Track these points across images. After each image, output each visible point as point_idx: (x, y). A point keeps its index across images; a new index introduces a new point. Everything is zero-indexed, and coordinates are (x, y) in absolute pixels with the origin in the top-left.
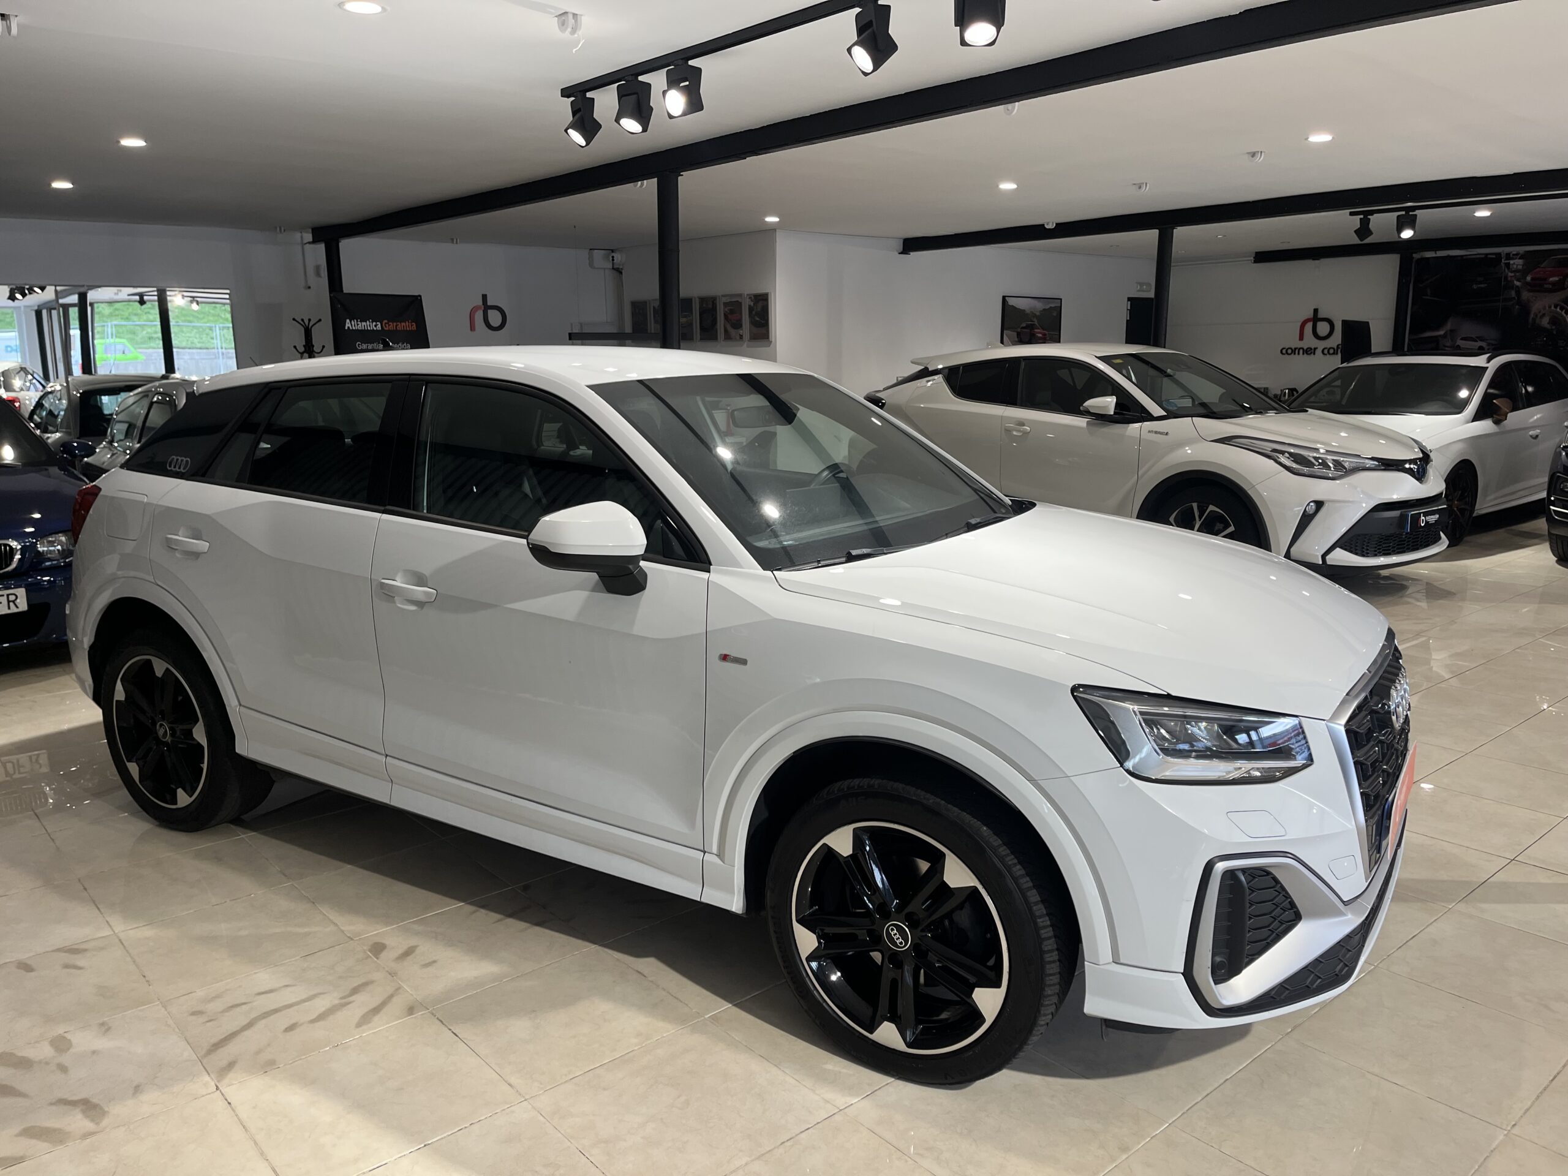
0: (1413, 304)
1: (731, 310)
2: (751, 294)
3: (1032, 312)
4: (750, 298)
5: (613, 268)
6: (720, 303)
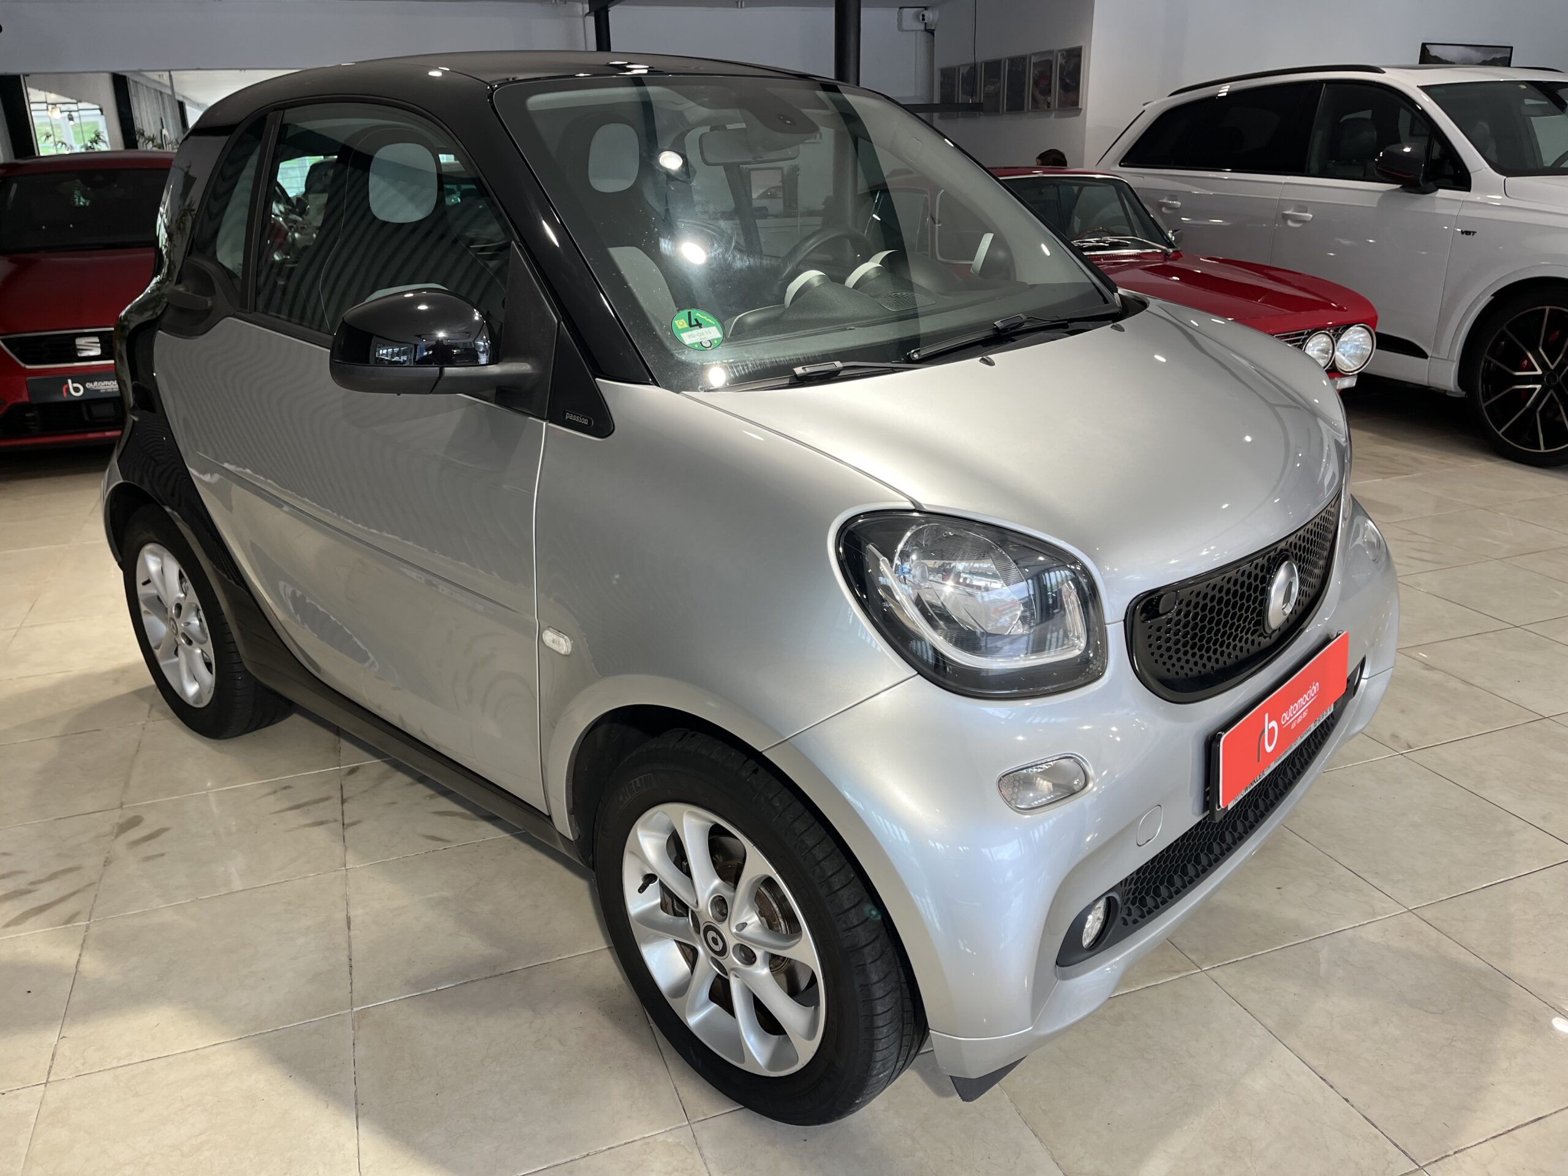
1: (1040, 72)
2: (1064, 50)
4: (1062, 55)
5: (926, 30)
6: (1030, 64)
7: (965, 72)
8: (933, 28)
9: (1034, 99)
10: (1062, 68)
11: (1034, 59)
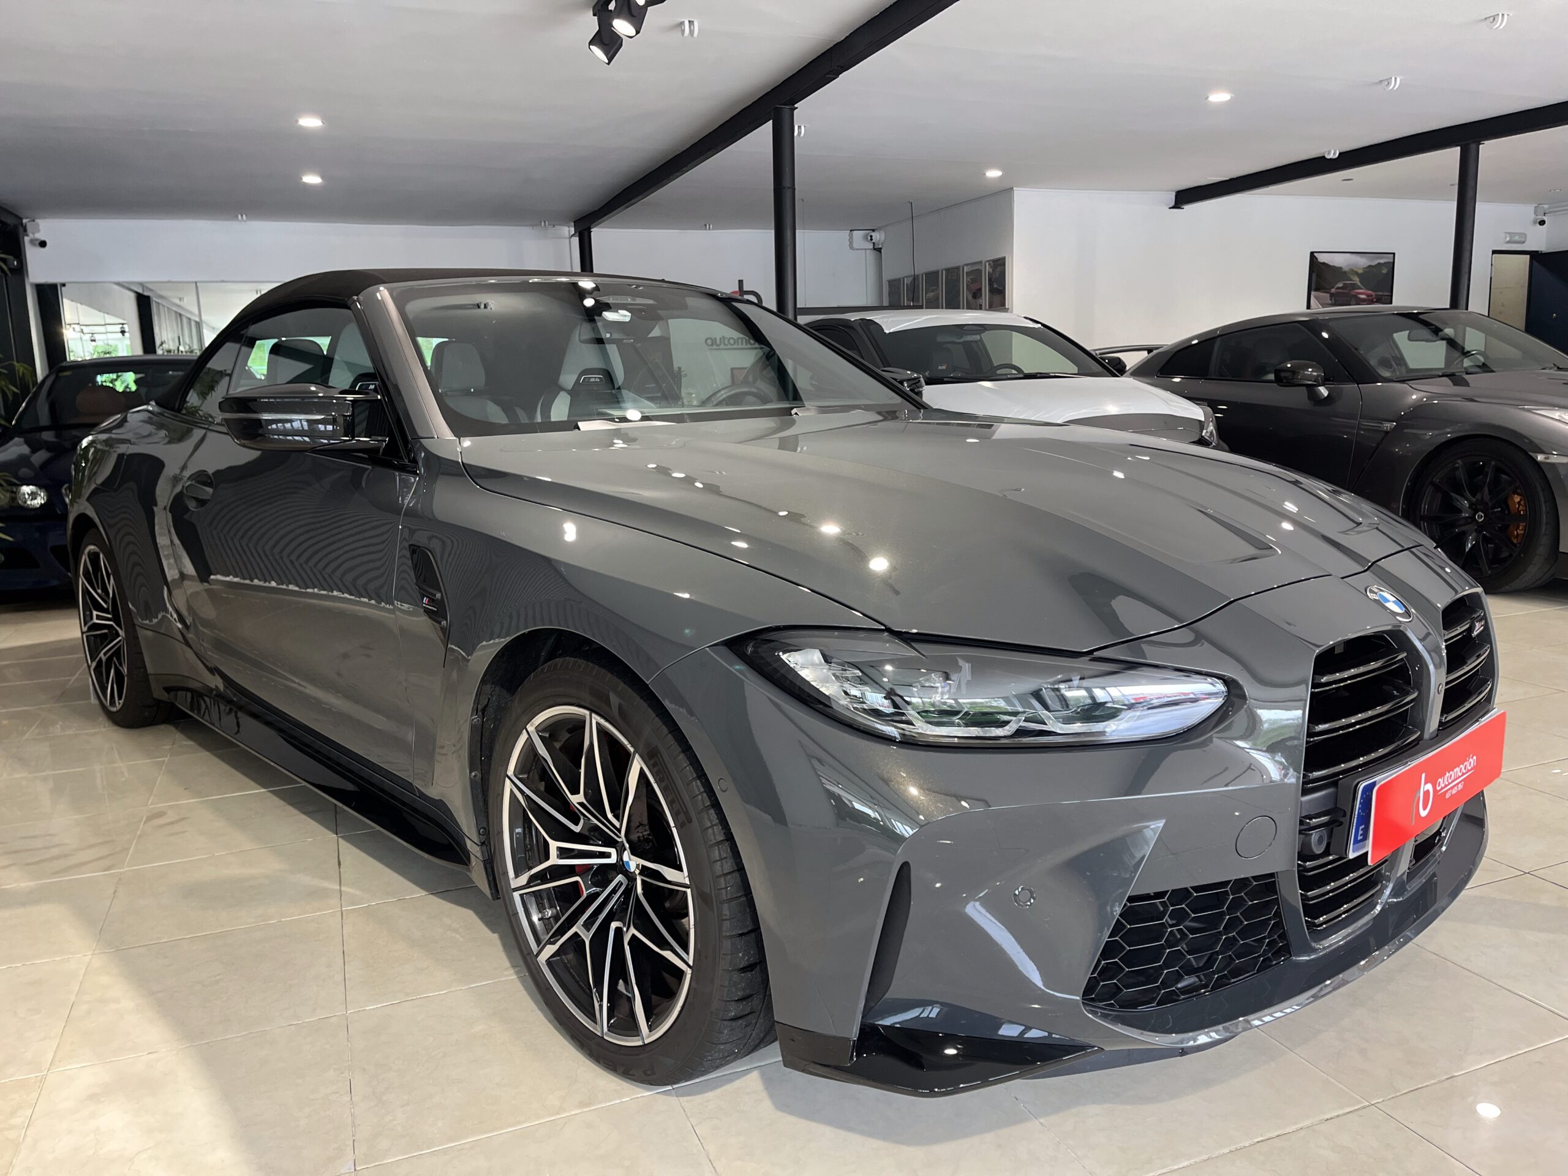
1: (971, 279)
2: (990, 261)
3: (1353, 270)
4: (990, 264)
5: (874, 249)
6: (964, 272)
7: (909, 283)
8: (880, 246)
9: (968, 302)
10: (990, 275)
11: (967, 269)
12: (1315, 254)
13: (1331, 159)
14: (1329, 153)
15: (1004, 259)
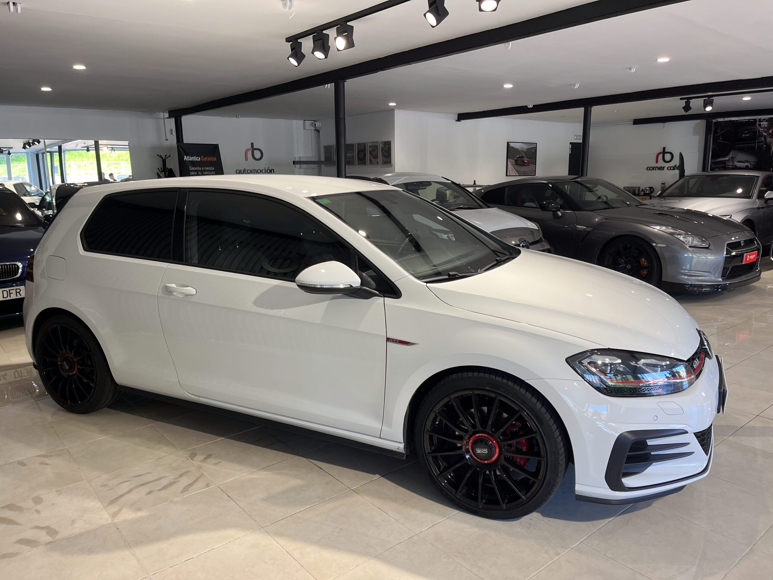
0: (713, 144)
1: (372, 149)
2: (382, 142)
3: (522, 150)
5: (315, 130)
6: (367, 146)
8: (319, 129)
9: (370, 160)
10: (382, 149)
11: (369, 145)
12: (509, 143)
13: (530, 108)
14: (529, 106)
15: (390, 142)
